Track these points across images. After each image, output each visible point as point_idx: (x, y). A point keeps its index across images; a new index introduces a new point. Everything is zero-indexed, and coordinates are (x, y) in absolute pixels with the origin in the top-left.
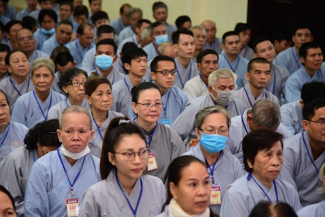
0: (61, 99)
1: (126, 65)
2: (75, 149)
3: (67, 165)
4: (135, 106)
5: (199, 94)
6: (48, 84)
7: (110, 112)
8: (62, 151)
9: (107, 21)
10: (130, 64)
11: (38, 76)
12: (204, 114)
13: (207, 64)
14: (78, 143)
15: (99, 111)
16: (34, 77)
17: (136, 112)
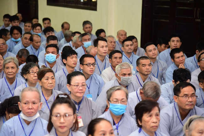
0: (23, 83)
1: (64, 60)
2: (29, 115)
3: (25, 125)
4: (69, 86)
5: (110, 78)
6: (14, 73)
7: (54, 90)
8: (22, 116)
9: (53, 33)
10: (66, 60)
11: (7, 68)
12: (112, 91)
13: (115, 59)
14: (32, 111)
15: (47, 90)
16: (5, 69)
17: (70, 90)
